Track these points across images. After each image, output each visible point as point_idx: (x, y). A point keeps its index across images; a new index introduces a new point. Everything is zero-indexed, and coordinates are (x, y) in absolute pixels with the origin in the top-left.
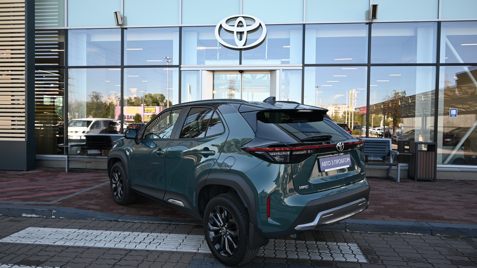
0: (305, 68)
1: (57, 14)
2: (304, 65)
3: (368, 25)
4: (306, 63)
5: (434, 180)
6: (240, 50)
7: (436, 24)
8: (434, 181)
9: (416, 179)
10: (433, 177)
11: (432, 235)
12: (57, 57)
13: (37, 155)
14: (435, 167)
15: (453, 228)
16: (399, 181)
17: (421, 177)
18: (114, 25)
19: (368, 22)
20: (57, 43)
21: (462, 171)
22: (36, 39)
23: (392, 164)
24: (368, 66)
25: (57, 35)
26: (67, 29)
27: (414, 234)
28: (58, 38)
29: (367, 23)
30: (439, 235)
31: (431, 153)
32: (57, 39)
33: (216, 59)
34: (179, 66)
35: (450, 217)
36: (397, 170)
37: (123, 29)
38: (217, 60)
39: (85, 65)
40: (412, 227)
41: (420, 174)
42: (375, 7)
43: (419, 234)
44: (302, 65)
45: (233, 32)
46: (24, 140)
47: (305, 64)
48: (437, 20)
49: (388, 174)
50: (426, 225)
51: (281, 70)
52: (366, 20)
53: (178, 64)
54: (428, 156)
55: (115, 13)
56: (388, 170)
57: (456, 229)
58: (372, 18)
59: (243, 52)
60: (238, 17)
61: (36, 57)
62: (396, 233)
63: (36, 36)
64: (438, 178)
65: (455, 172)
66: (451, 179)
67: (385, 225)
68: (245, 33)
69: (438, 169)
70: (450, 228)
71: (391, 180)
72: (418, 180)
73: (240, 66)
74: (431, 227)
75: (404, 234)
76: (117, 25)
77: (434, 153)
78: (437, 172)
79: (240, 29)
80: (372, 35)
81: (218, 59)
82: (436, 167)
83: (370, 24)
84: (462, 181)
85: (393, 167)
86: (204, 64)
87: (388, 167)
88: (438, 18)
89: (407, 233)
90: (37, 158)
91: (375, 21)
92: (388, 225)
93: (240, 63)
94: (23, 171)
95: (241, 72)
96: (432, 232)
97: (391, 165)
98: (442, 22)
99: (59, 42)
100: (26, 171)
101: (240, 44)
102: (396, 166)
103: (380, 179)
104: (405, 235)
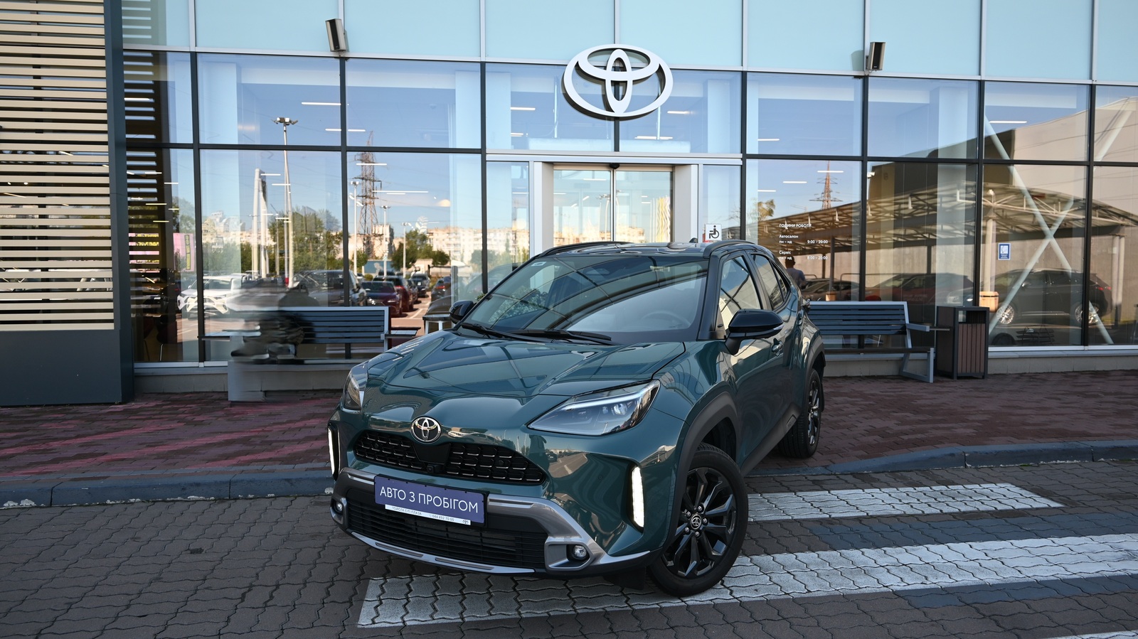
0: (748, 161)
1: (149, 9)
2: (746, 157)
3: (860, 81)
4: (749, 152)
5: (984, 376)
6: (617, 119)
7: (975, 87)
8: (983, 378)
9: (955, 375)
10: (982, 371)
11: (1093, 461)
12: (152, 118)
13: (137, 365)
14: (986, 352)
15: (1122, 447)
16: (931, 380)
17: (964, 371)
18: (325, 48)
19: (862, 74)
20: (151, 82)
21: (1020, 358)
22: (125, 72)
23: (910, 349)
24: (862, 161)
25: (150, 64)
26: (196, 52)
27: (1068, 462)
28: (152, 71)
29: (856, 77)
30: (1102, 459)
31: (979, 325)
32: (150, 73)
33: (551, 137)
34: (482, 151)
35: (1099, 432)
36: (927, 360)
37: (343, 60)
38: (554, 138)
39: (236, 142)
40: (1064, 450)
41: (962, 366)
42: (878, 47)
43: (1075, 461)
44: (741, 156)
45: (604, 80)
46: (110, 326)
47: (747, 153)
48: (979, 78)
49: (900, 369)
50: (1082, 446)
51: (701, 166)
52: (854, 70)
53: (479, 147)
54: (974, 332)
55: (328, 23)
56: (901, 363)
57: (1126, 448)
58: (873, 68)
59: (621, 123)
60: (614, 49)
61: (128, 118)
62: (1042, 462)
63: (125, 63)
64: (989, 373)
65: (1009, 360)
66: (1002, 372)
67: (1025, 451)
68: (630, 84)
69: (990, 355)
70: (1118, 447)
71: (913, 379)
72: (959, 378)
73: (617, 153)
74: (1090, 449)
75: (1054, 464)
76: (333, 49)
77: (983, 325)
78: (989, 362)
79: (619, 76)
80: (870, 99)
81: (556, 136)
82: (988, 352)
83: (865, 79)
84: (1022, 375)
85: (912, 356)
86: (526, 147)
87: (901, 355)
88: (980, 74)
89: (1058, 462)
90: (136, 371)
91: (875, 73)
92: (1029, 451)
93: (617, 148)
94: (113, 404)
95: (613, 166)
96: (1093, 455)
97: (908, 351)
98: (986, 83)
99: (154, 81)
100: (120, 404)
101: (619, 108)
102: (926, 352)
103: (892, 379)
104: (1056, 464)
